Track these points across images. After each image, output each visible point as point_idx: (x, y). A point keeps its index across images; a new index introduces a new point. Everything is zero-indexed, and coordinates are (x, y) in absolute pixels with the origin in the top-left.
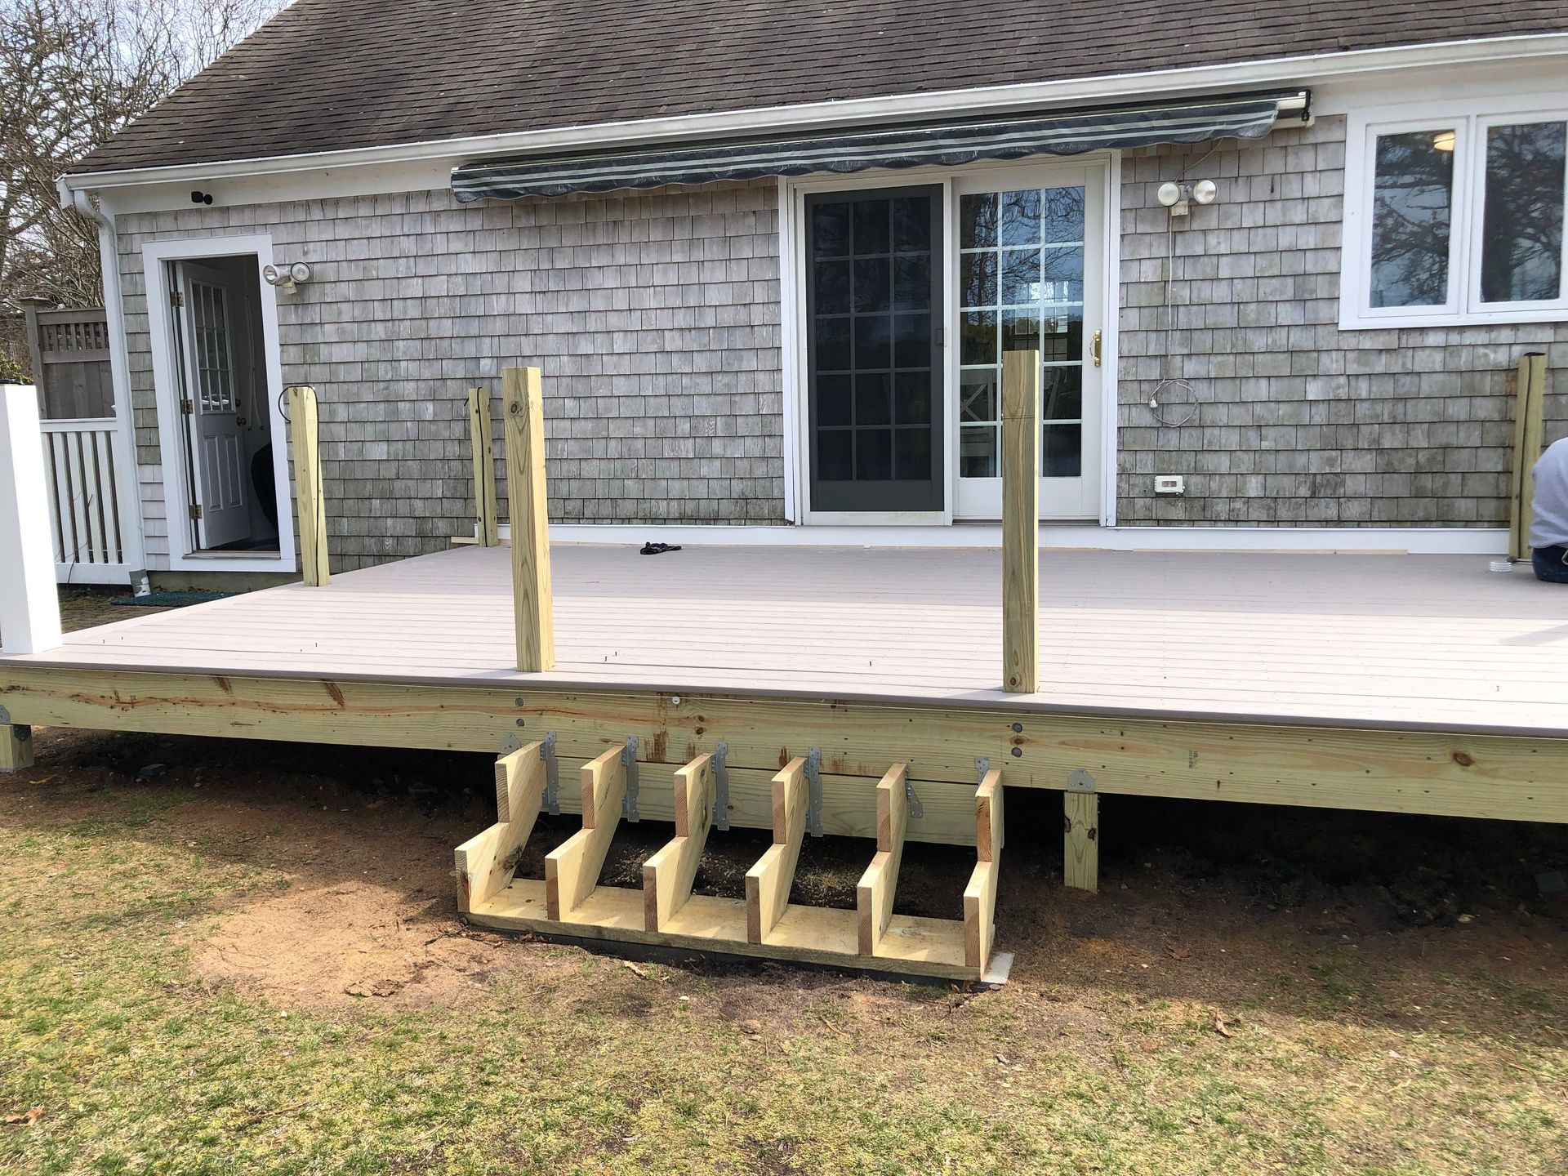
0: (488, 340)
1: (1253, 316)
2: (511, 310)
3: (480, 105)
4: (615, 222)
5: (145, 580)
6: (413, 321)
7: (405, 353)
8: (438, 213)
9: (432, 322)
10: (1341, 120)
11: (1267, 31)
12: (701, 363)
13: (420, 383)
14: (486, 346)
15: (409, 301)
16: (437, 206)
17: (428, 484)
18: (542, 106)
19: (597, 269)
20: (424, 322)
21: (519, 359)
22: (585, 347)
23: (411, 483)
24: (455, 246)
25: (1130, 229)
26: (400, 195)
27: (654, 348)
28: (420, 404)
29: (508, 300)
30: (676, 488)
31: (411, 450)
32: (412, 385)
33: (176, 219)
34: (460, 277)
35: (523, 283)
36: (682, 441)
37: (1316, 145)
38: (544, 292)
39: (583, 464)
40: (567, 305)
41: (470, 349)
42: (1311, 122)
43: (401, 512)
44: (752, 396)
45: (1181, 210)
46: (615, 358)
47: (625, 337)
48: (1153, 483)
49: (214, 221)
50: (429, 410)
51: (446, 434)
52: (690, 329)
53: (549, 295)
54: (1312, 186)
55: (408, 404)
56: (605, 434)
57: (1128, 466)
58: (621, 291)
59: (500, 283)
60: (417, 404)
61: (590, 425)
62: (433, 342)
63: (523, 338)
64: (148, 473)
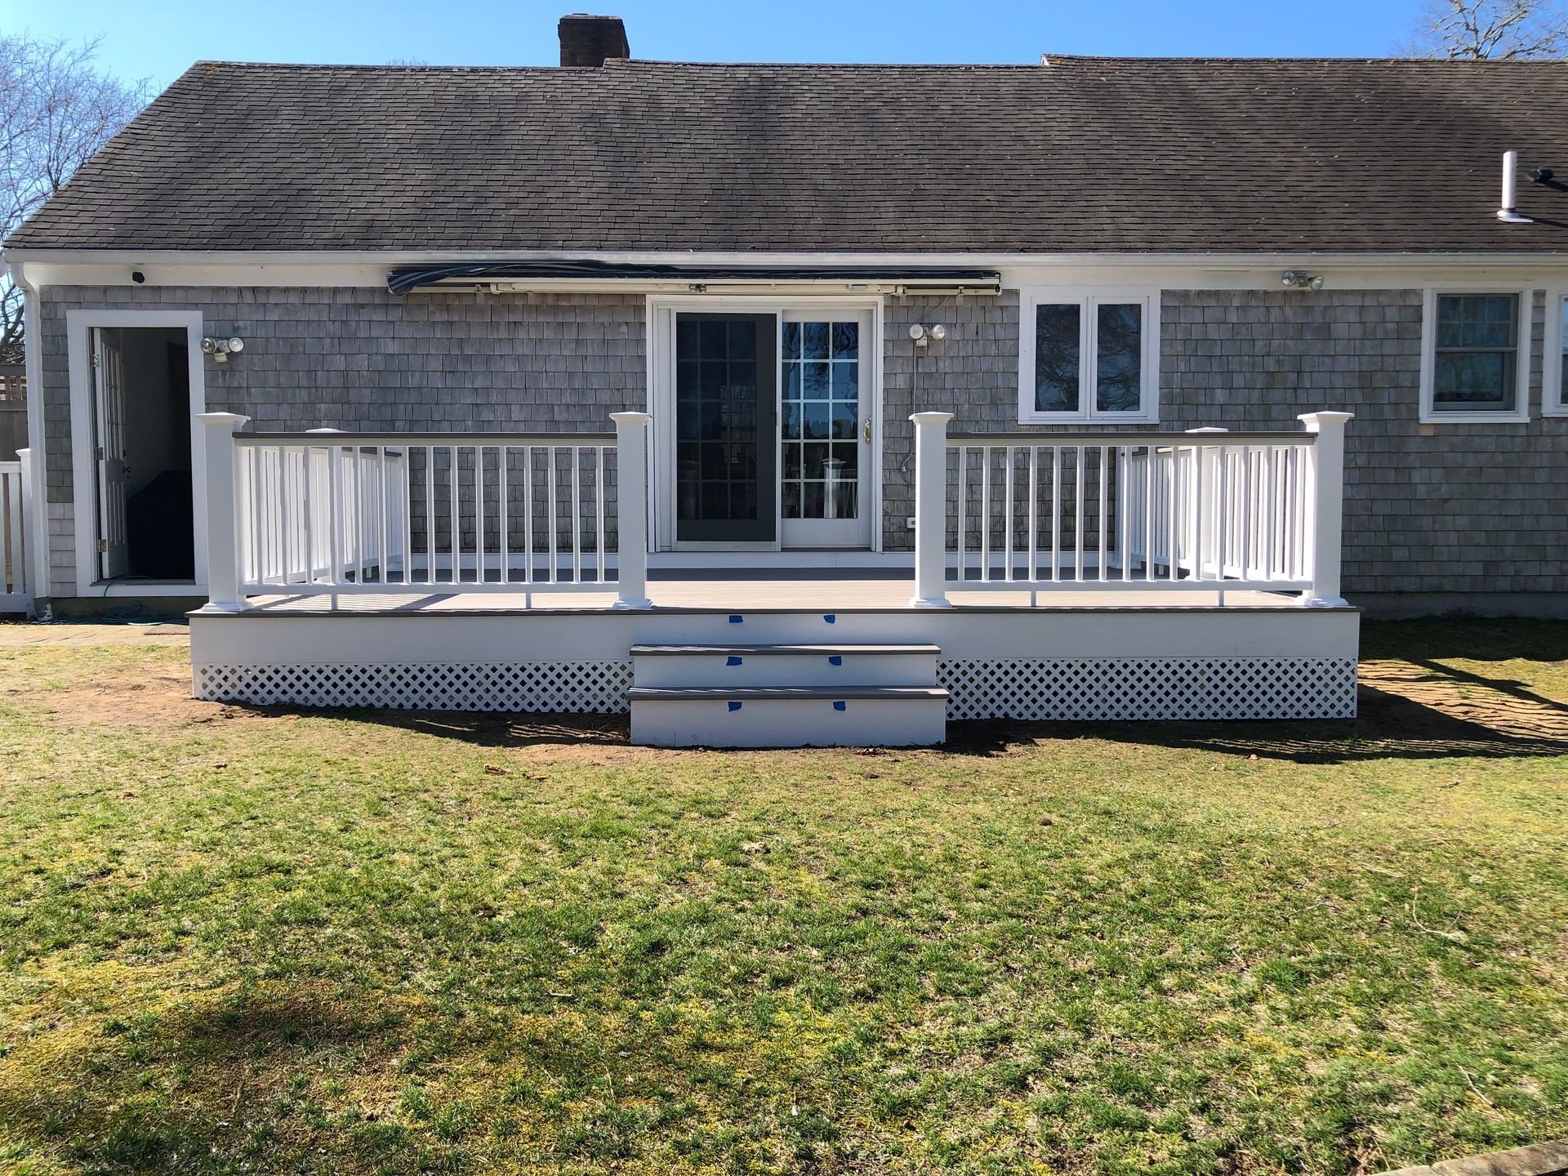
0: (402, 407)
1: (966, 413)
2: (424, 385)
3: (396, 223)
5: (49, 606)
6: (335, 389)
8: (362, 306)
9: (352, 391)
10: (1015, 293)
11: (972, 233)
14: (401, 412)
15: (332, 373)
16: (361, 300)
18: (452, 230)
20: (345, 390)
22: (487, 415)
24: (377, 332)
25: (890, 354)
26: (329, 289)
29: (421, 377)
33: (105, 292)
34: (380, 357)
35: (435, 364)
36: (566, 488)
37: (1001, 308)
38: (453, 372)
40: (474, 383)
41: (386, 413)
42: (1000, 294)
45: (924, 342)
46: (512, 424)
47: (521, 409)
48: (906, 521)
49: (146, 297)
53: (457, 374)
54: (1001, 334)
57: (889, 510)
58: (518, 374)
59: (416, 363)
64: (59, 509)
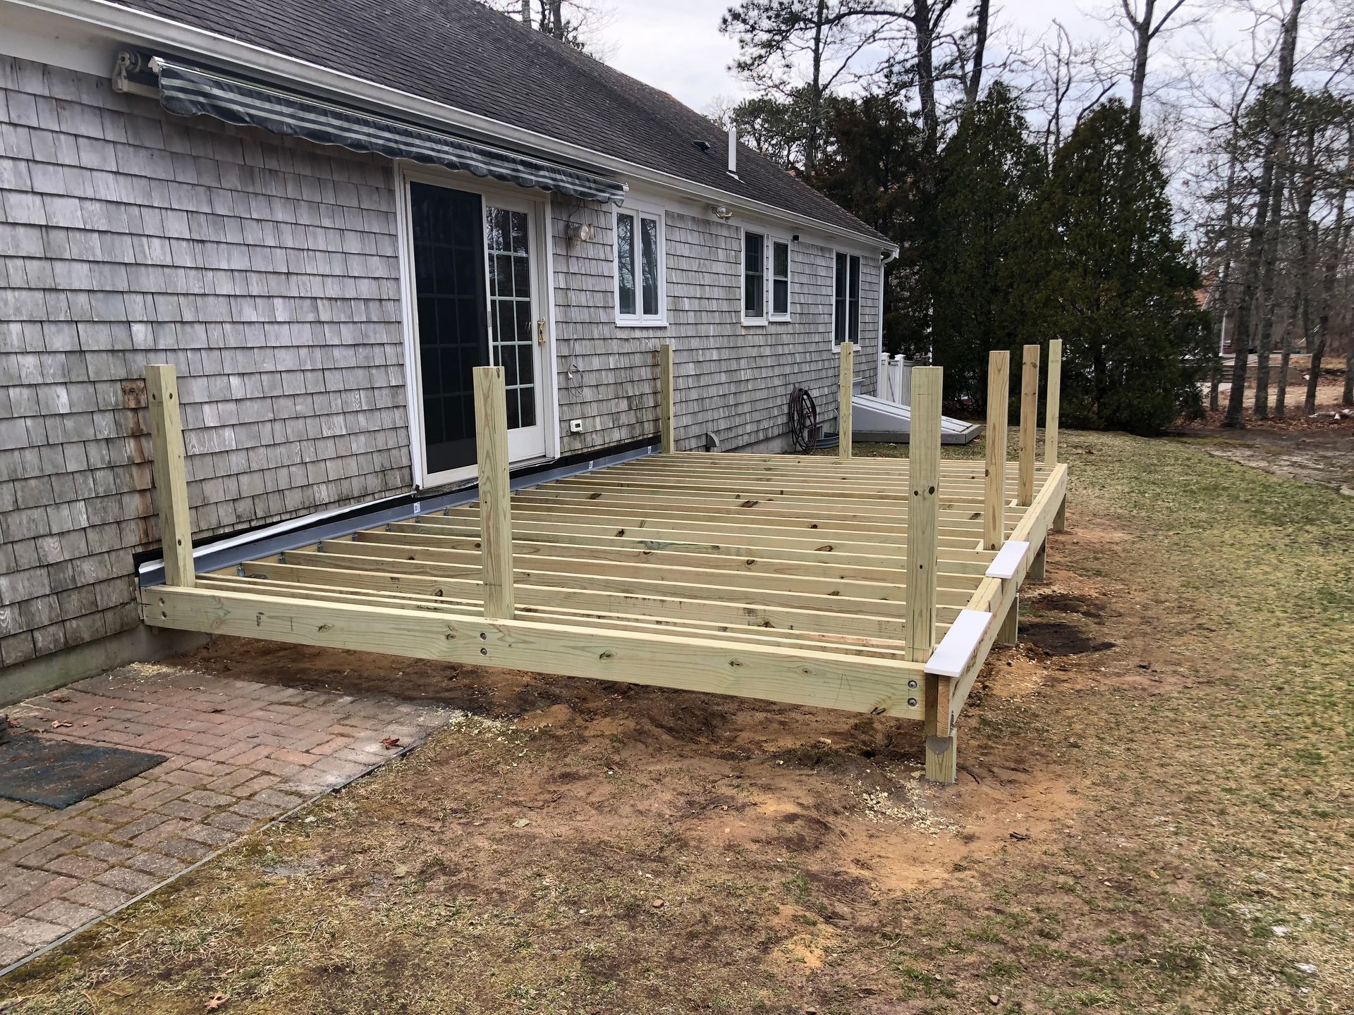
0: (139, 298)
1: (593, 316)
2: (168, 262)
4: (270, 170)
6: (28, 262)
7: (18, 310)
9: (58, 266)
12: (348, 335)
13: (44, 358)
14: (137, 307)
15: (21, 230)
17: (65, 511)
19: (255, 222)
20: (47, 264)
21: (178, 325)
23: (36, 514)
24: (89, 159)
27: (311, 317)
28: (46, 389)
30: (334, 469)
31: (36, 461)
32: (30, 361)
34: (97, 206)
35: (177, 226)
36: (335, 417)
38: (202, 241)
39: (251, 453)
40: (229, 262)
41: (115, 308)
43: (24, 562)
44: (383, 368)
48: (570, 426)
50: (62, 400)
51: (90, 433)
52: (336, 299)
53: (208, 245)
54: (607, 238)
55: (26, 392)
56: (271, 416)
58: (278, 251)
59: (151, 223)
60: (42, 392)
61: (256, 407)
62: (62, 296)
63: (182, 299)
